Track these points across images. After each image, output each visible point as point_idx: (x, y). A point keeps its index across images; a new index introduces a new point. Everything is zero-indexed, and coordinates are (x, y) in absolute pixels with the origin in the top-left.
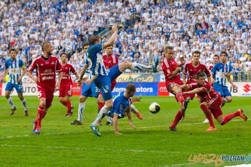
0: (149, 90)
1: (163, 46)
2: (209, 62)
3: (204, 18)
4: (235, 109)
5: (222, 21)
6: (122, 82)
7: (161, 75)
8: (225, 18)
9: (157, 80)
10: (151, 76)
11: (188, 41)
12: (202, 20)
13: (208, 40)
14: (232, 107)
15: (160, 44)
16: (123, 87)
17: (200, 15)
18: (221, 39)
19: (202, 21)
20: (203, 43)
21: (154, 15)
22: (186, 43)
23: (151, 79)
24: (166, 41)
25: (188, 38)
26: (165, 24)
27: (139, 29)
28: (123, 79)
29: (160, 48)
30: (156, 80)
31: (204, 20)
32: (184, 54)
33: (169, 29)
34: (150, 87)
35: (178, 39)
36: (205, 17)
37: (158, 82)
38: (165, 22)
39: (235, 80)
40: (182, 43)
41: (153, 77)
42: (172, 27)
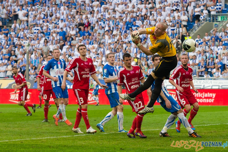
3: (87, 17)
9: (35, 87)
13: (92, 42)
15: (39, 46)
17: (84, 14)
18: (108, 41)
21: (32, 14)
24: (45, 43)
25: (71, 39)
26: (45, 24)
27: (16, 29)
31: (87, 20)
33: (50, 30)
35: (58, 41)
36: (89, 16)
38: (45, 21)
41: (31, 83)
42: (52, 27)
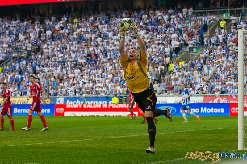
0: (47, 111)
1: (59, 73)
2: (98, 87)
3: (94, 50)
4: (120, 127)
5: (110, 53)
6: (23, 104)
7: (57, 98)
8: (113, 50)
10: (49, 99)
11: (80, 69)
12: (93, 51)
14: (117, 126)
15: (56, 72)
16: (24, 108)
17: (91, 47)
18: (109, 68)
19: (93, 53)
20: (93, 71)
22: (79, 71)
23: (48, 102)
24: (61, 69)
25: (81, 66)
27: (38, 59)
28: (24, 101)
29: (56, 74)
30: (53, 103)
32: (77, 80)
33: (65, 59)
34: (47, 108)
36: (95, 48)
37: (54, 104)
39: (121, 103)
40: (76, 70)
41: (51, 100)
